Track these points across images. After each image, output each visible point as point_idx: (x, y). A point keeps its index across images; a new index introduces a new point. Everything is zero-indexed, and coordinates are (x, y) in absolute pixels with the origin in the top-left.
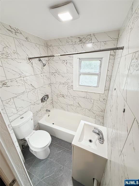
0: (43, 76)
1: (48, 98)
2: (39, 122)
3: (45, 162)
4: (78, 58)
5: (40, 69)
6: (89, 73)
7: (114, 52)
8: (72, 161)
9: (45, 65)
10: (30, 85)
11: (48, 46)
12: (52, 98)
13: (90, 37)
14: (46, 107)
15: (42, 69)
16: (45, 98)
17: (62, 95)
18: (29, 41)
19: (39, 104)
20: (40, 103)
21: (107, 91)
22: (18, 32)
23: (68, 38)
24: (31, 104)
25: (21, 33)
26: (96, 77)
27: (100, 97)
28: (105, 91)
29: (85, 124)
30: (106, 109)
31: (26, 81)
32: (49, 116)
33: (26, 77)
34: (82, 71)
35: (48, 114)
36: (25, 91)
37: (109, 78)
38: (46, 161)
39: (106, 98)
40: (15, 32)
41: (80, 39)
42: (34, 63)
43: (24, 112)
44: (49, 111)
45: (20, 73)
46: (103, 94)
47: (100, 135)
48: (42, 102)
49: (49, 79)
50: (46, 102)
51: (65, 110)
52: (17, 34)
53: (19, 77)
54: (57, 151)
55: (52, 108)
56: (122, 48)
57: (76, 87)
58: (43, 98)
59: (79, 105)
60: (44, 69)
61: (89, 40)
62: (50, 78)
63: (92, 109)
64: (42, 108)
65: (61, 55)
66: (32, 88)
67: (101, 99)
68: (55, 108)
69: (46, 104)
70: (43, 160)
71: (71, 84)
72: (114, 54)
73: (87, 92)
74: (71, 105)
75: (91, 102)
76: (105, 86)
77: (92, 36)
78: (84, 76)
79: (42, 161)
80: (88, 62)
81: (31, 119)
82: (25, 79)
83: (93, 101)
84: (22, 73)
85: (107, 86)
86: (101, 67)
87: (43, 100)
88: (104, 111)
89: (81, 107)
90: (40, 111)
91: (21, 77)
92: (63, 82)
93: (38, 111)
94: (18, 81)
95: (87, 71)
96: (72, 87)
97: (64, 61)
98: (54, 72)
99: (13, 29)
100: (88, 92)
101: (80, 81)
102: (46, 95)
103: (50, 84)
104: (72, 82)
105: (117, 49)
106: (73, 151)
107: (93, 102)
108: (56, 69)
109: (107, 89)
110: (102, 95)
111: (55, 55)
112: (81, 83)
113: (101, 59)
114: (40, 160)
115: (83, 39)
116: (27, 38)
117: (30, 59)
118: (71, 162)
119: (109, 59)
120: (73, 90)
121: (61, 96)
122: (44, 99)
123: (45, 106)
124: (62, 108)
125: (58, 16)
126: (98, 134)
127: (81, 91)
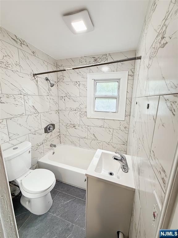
0: (49, 99)
1: (54, 128)
2: (39, 160)
3: (44, 219)
4: (93, 79)
5: (47, 89)
6: (105, 96)
7: (132, 72)
8: (86, 214)
9: (54, 85)
10: (32, 106)
11: (58, 66)
12: (60, 130)
13: (106, 57)
14: (52, 140)
15: (49, 91)
16: (50, 127)
17: (73, 124)
18: (36, 56)
19: (41, 134)
20: (43, 133)
21: (129, 117)
22: (24, 44)
23: (81, 57)
24: (30, 132)
25: (27, 46)
26: (115, 101)
27: (120, 125)
28: (126, 117)
29: (102, 152)
30: (128, 140)
31: (27, 101)
32: (54, 153)
33: (27, 96)
34: (98, 94)
35: (52, 151)
36: (25, 113)
37: (130, 101)
38: (46, 217)
39: (127, 126)
40: (21, 43)
41: (95, 59)
42: (39, 81)
43: (19, 142)
44: (55, 146)
45: (21, 89)
46: (123, 121)
47: (123, 161)
48: (45, 133)
49: (57, 104)
50: (51, 133)
51: (75, 145)
52: (22, 45)
53: (18, 93)
54: (63, 201)
55: (58, 144)
56: (140, 58)
57: (91, 114)
58: (47, 127)
59: (94, 137)
60: (51, 90)
61: (104, 60)
62: (58, 102)
63: (111, 141)
64: (46, 141)
65: (73, 69)
66: (34, 111)
67: (122, 128)
68: (63, 143)
69: (51, 136)
70: (40, 216)
71: (85, 110)
72: (133, 74)
73: (104, 119)
74: (85, 138)
75: (110, 132)
76: (125, 111)
77: (107, 55)
78: (101, 100)
79: (39, 218)
80: (104, 84)
81: (29, 151)
82: (26, 97)
83: (111, 130)
84: (23, 90)
85: (128, 110)
86: (119, 89)
87: (47, 130)
88: (126, 143)
89: (98, 140)
90: (42, 145)
91: (21, 94)
92: (75, 108)
93: (39, 145)
94: (16, 99)
95: (103, 94)
96: (85, 114)
97: (76, 83)
98: (63, 95)
99: (18, 40)
100: (106, 119)
101: (96, 106)
102: (51, 124)
103: (58, 111)
104: (86, 108)
105: (135, 59)
106: (86, 201)
107: (112, 132)
108: (66, 93)
109: (128, 115)
110: (122, 123)
111: (66, 69)
112: (97, 109)
113: (118, 80)
114: (36, 217)
115: (98, 59)
116: (33, 53)
117: (34, 75)
118: (84, 216)
119: (127, 80)
120: (87, 118)
121: (71, 126)
122: (49, 129)
123: (50, 139)
124: (73, 143)
125: (71, 24)
126: (121, 160)
127: (97, 119)
